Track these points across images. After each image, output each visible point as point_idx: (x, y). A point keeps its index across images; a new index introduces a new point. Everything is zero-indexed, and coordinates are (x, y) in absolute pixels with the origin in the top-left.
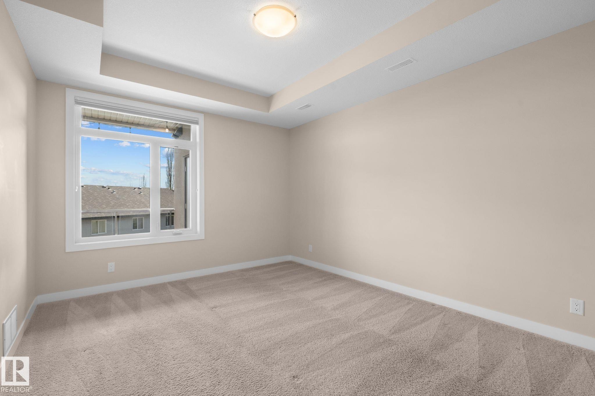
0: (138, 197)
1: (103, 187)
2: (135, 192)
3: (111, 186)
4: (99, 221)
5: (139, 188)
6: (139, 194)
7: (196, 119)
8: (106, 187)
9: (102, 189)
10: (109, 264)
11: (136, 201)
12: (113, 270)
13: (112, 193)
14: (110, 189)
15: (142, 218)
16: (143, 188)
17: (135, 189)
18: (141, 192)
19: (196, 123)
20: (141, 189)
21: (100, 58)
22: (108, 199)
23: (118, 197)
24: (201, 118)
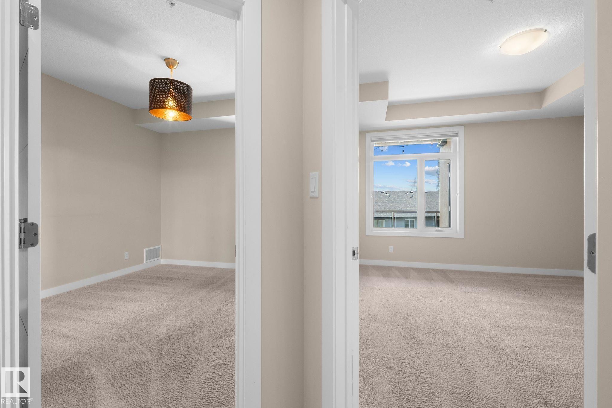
0: (410, 201)
1: (382, 192)
2: (407, 196)
3: (388, 192)
4: (379, 220)
5: (411, 192)
6: (411, 197)
7: (456, 132)
8: (384, 192)
9: (381, 194)
10: (390, 247)
11: (408, 205)
12: (392, 252)
13: (388, 197)
14: (387, 194)
15: (414, 220)
16: (414, 192)
17: (407, 193)
18: (412, 196)
19: (456, 135)
20: (412, 193)
21: (386, 110)
22: (386, 202)
23: (393, 200)
24: (461, 131)
